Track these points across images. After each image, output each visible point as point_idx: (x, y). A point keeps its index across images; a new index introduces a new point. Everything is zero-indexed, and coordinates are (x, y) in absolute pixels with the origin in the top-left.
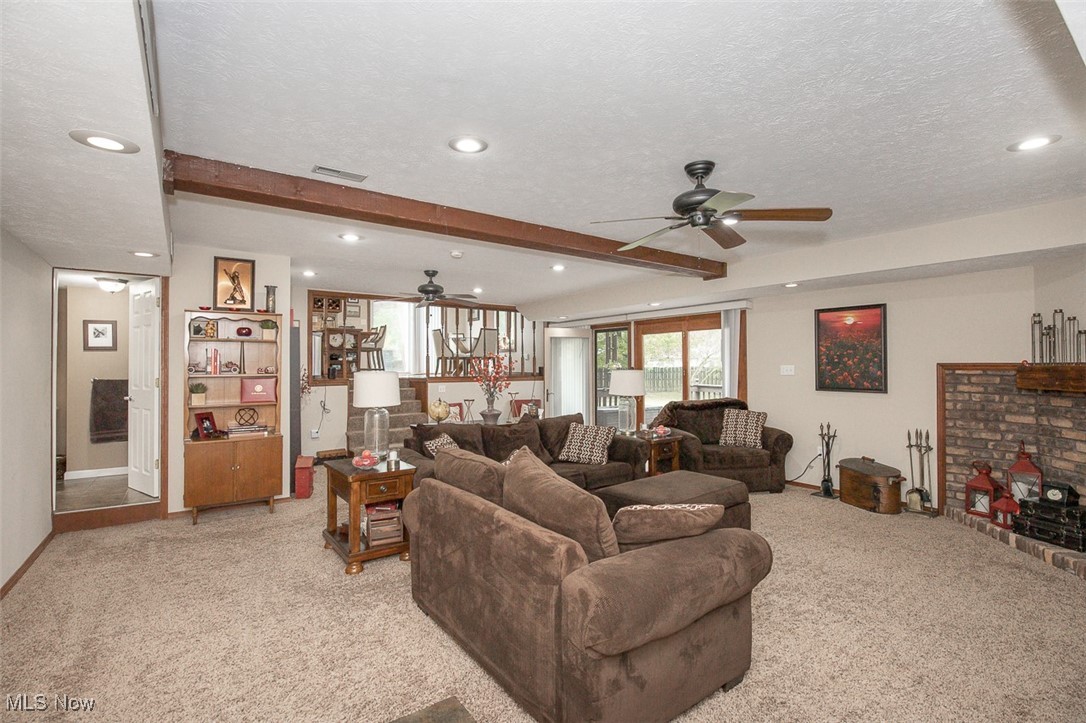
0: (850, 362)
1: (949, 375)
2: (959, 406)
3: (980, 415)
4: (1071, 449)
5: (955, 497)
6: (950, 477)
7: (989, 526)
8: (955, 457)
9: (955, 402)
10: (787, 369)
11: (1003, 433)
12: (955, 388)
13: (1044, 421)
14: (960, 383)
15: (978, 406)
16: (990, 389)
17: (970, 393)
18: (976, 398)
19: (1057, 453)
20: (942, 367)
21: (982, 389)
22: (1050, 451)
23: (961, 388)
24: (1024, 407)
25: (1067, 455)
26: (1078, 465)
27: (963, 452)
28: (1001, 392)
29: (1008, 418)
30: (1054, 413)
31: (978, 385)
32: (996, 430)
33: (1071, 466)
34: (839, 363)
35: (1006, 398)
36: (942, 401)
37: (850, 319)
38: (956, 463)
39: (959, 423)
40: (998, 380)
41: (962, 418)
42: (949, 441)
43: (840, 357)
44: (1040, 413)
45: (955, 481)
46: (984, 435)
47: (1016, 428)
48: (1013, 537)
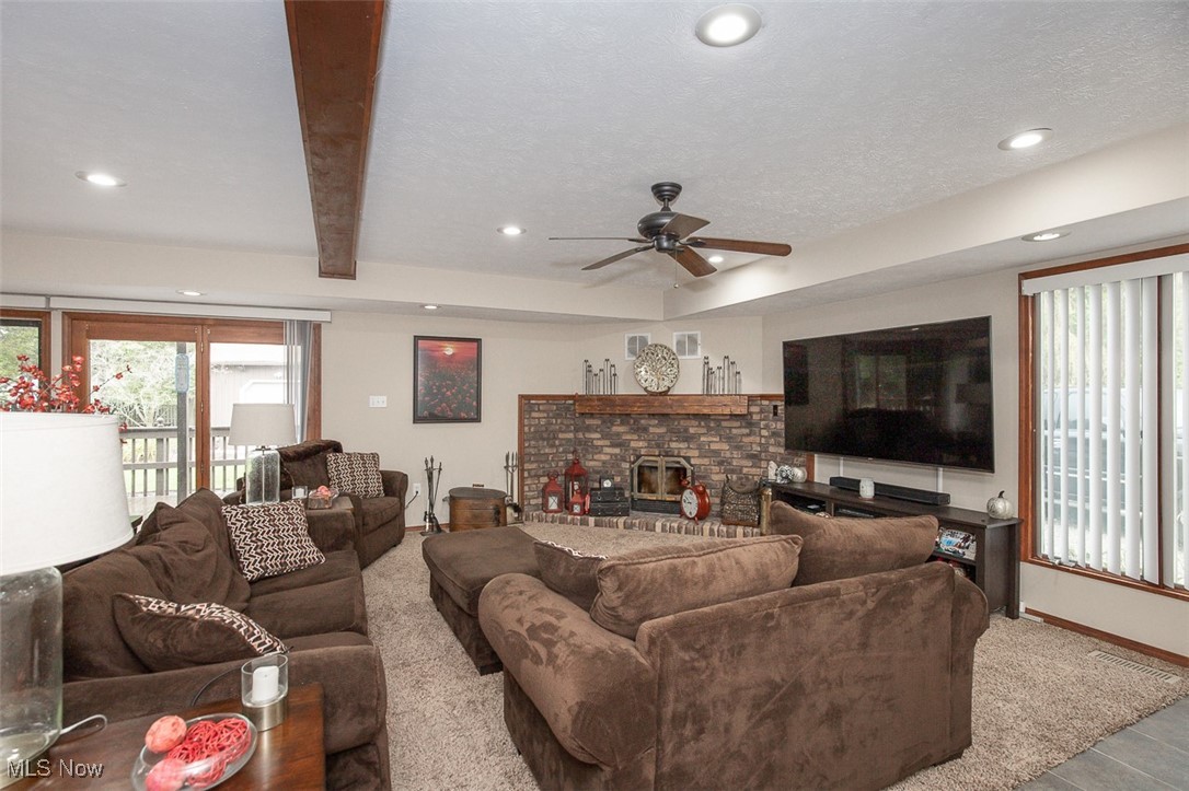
0: (449, 393)
1: (527, 403)
2: (532, 429)
3: (545, 435)
4: (600, 453)
5: (529, 504)
6: (526, 488)
7: (570, 517)
8: (529, 470)
9: (530, 426)
10: (379, 401)
11: (557, 447)
12: (530, 414)
13: (580, 435)
14: (534, 411)
15: (544, 429)
16: (551, 415)
17: (539, 418)
18: (543, 422)
19: (590, 457)
20: (521, 397)
21: (545, 415)
22: (584, 456)
23: (534, 415)
24: (568, 426)
25: (596, 457)
26: (604, 462)
27: (534, 466)
28: (557, 416)
29: (561, 436)
30: (588, 429)
31: (544, 411)
32: (553, 446)
33: (600, 464)
34: (436, 394)
35: (559, 421)
36: (521, 425)
37: (449, 350)
38: (530, 476)
39: (533, 442)
40: (555, 407)
41: (534, 439)
42: (527, 458)
43: (439, 388)
44: (576, 430)
45: (530, 491)
46: (547, 451)
47: (564, 442)
48: (592, 520)
